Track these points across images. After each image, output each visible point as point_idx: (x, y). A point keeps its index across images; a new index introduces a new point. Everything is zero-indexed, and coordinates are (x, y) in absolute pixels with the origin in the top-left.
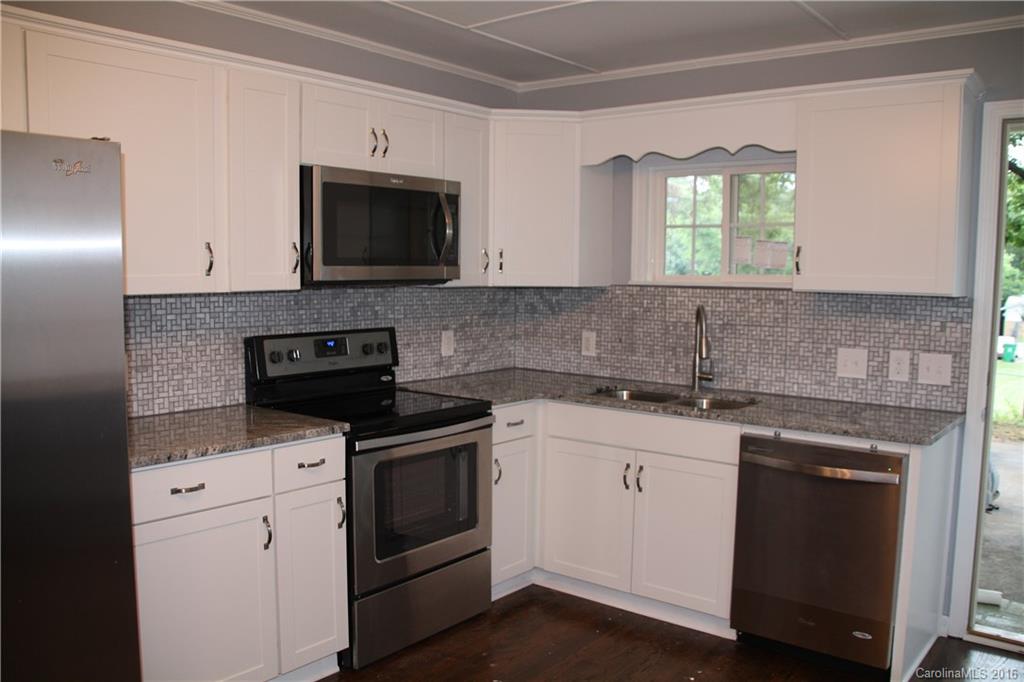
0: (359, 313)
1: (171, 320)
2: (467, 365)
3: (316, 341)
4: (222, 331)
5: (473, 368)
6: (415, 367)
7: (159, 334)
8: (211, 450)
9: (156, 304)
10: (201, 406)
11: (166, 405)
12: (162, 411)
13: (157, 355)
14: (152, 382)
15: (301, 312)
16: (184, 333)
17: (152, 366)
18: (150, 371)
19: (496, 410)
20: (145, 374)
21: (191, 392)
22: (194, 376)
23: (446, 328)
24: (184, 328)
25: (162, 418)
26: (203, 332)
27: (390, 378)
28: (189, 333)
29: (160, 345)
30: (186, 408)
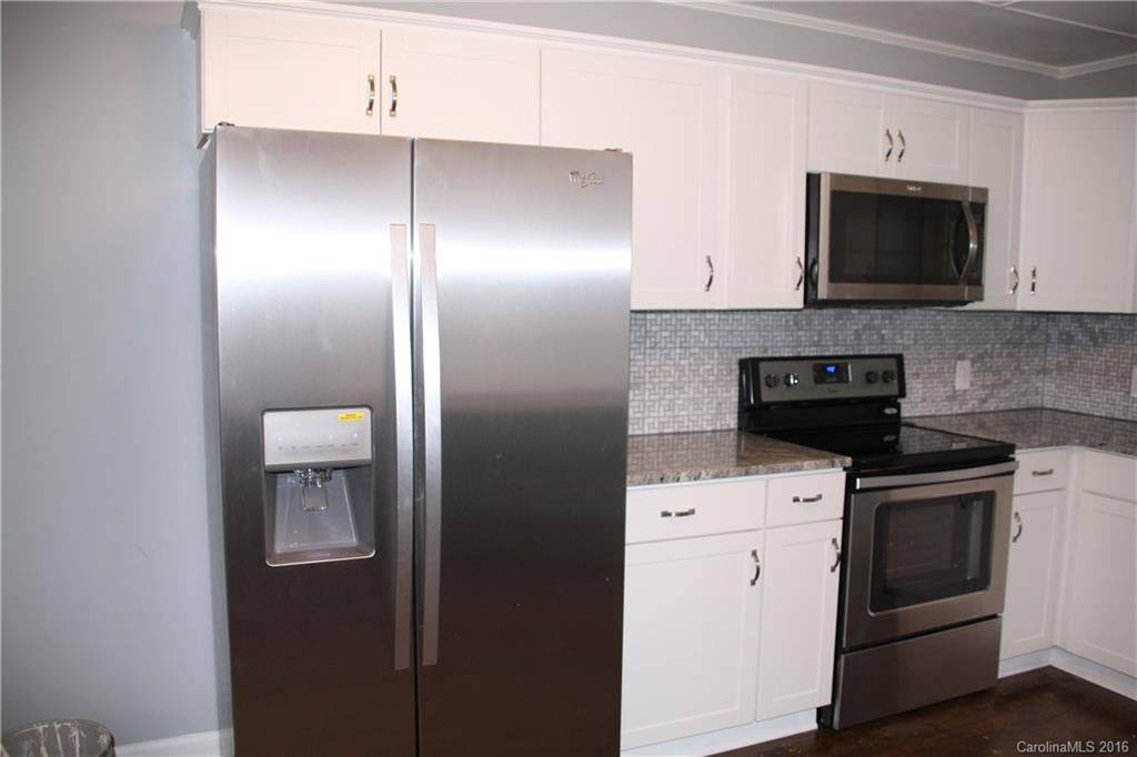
0: (864, 337)
1: (666, 337)
2: (984, 401)
3: (815, 366)
4: (716, 351)
5: (991, 405)
6: (924, 400)
7: (653, 351)
8: (704, 475)
9: (651, 320)
10: (691, 429)
11: (656, 425)
12: (652, 432)
13: (650, 372)
14: (644, 401)
15: (801, 333)
16: (678, 351)
17: (644, 383)
18: (642, 388)
19: (1019, 455)
20: (637, 392)
21: (682, 413)
22: (686, 396)
23: (962, 357)
24: (678, 345)
25: (652, 438)
26: (697, 350)
27: (895, 411)
28: (683, 351)
29: (653, 363)
30: (676, 430)
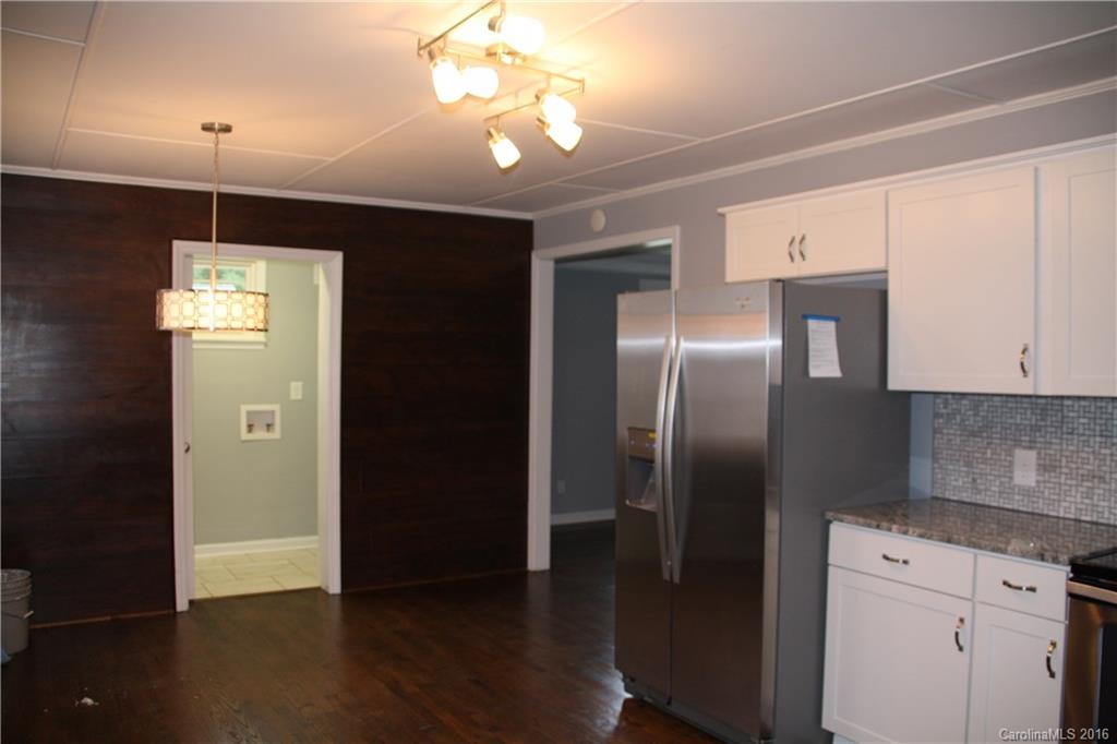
1: (1084, 424)
7: (1069, 437)
9: (1068, 406)
11: (1073, 510)
12: (1068, 516)
13: (1066, 457)
16: (1098, 439)
17: (1061, 467)
18: (1058, 470)
20: (1053, 474)
21: (1102, 503)
22: (1107, 487)
24: (1098, 433)
25: (1067, 522)
28: (1104, 440)
29: (1071, 448)
30: (1095, 519)
